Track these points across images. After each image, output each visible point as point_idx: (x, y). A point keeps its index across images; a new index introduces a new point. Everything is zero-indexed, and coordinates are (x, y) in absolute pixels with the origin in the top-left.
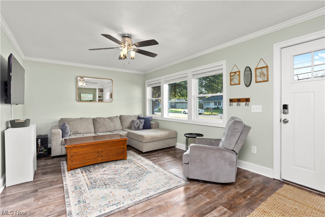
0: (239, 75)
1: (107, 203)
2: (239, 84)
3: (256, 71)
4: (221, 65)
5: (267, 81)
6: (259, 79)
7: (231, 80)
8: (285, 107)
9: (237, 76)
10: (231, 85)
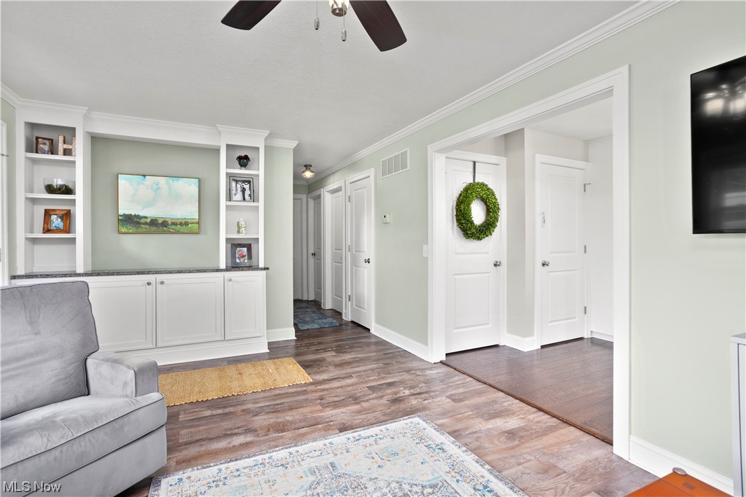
1: (379, 442)
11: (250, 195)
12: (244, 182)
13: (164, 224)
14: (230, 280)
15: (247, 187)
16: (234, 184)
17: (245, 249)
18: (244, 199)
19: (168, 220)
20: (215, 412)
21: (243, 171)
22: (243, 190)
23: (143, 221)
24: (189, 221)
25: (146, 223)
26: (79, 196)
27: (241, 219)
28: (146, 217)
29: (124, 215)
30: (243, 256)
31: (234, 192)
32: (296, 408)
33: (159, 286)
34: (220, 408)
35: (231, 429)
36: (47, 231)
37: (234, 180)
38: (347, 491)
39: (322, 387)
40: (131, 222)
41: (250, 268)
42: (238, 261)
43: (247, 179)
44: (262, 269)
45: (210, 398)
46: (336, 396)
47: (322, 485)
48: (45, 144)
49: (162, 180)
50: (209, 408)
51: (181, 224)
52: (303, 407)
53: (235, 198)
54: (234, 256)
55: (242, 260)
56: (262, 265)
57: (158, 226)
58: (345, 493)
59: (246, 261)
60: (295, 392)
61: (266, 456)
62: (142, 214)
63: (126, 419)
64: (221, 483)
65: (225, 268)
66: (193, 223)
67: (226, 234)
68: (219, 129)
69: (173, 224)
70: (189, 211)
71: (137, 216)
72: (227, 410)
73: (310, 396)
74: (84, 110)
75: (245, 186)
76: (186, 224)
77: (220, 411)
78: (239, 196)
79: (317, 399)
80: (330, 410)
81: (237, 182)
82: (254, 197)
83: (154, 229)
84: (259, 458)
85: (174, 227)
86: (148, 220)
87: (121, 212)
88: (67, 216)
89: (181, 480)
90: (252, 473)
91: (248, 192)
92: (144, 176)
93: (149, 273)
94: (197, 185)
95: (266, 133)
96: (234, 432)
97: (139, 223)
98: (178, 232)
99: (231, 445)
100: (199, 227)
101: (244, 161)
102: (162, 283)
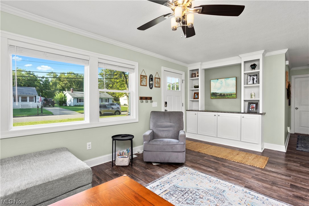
0: (146, 79)
1: (255, 199)
2: (146, 86)
3: (155, 79)
4: (133, 65)
5: (160, 87)
6: (156, 85)
7: (141, 81)
8: (166, 103)
9: (145, 79)
10: (141, 85)
11: (256, 81)
12: (254, 75)
13: (224, 95)
14: (243, 117)
15: (255, 77)
16: (249, 77)
17: (255, 105)
18: (253, 83)
19: (225, 94)
20: (214, 161)
21: (254, 71)
22: (253, 79)
23: (217, 94)
24: (232, 94)
25: (218, 95)
26: (199, 89)
27: (253, 92)
28: (218, 93)
29: (212, 93)
30: (253, 108)
31: (249, 81)
32: (240, 172)
33: (218, 116)
34: (217, 160)
35: (212, 166)
36: (194, 98)
37: (249, 75)
38: (217, 198)
39: (265, 172)
40: (214, 95)
41: (256, 113)
42: (250, 110)
43: (256, 74)
44: (260, 114)
45: (218, 157)
46: (265, 178)
47: (212, 192)
48: (194, 75)
49: (223, 80)
50: (215, 159)
51: (229, 95)
52: (244, 173)
53: (249, 83)
54: (249, 108)
55: (252, 109)
56: (261, 112)
57: (222, 96)
58: (216, 198)
59: (254, 110)
60: (249, 168)
61: (209, 176)
62: (217, 92)
63: (174, 145)
64: (192, 174)
65: (243, 112)
66: (234, 94)
67: (244, 98)
68: (240, 56)
69: (227, 95)
70: (232, 90)
71: (216, 93)
72: (218, 162)
73: (252, 172)
74: (200, 63)
75: (254, 77)
76: (231, 95)
77: (216, 161)
78: (251, 82)
79: (254, 174)
80: (254, 180)
81: (250, 76)
82: (258, 82)
83: (221, 97)
84: (207, 176)
85: (227, 96)
86: (219, 94)
87: (211, 92)
88: (198, 94)
89: (187, 169)
90: (201, 177)
91: (255, 80)
92: (218, 79)
93: (215, 112)
94: (235, 79)
95: (263, 51)
96: (212, 167)
97: (216, 95)
98: (228, 98)
99: (206, 169)
100: (236, 96)
101: (254, 67)
102: (219, 116)
